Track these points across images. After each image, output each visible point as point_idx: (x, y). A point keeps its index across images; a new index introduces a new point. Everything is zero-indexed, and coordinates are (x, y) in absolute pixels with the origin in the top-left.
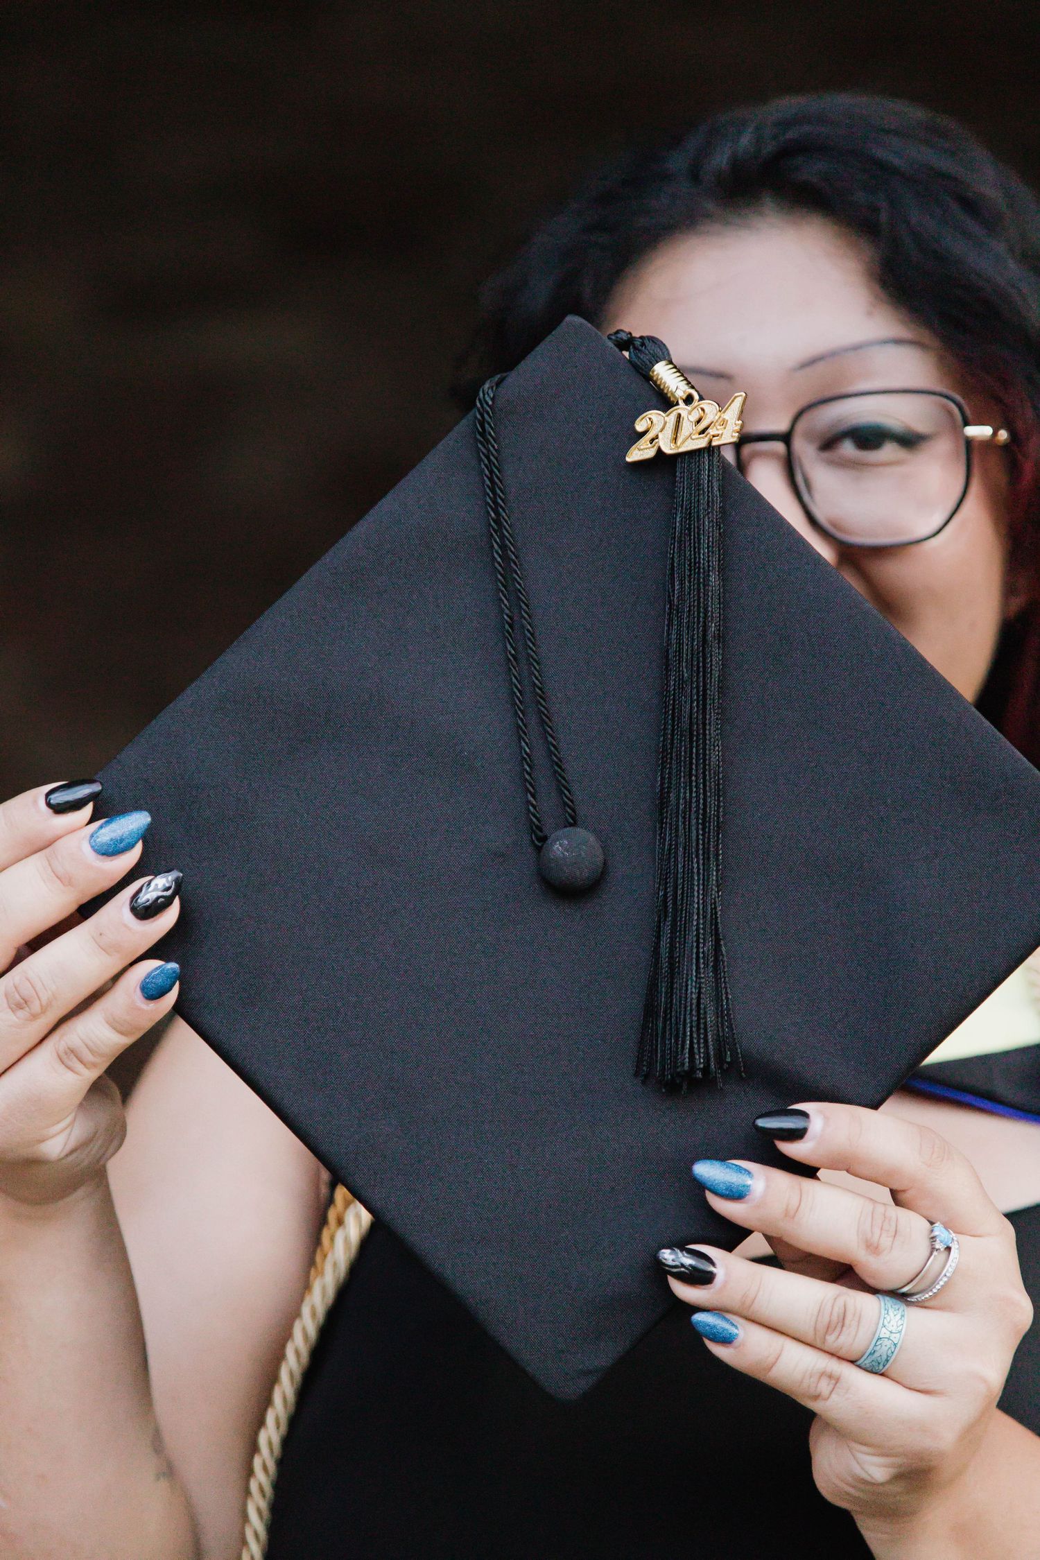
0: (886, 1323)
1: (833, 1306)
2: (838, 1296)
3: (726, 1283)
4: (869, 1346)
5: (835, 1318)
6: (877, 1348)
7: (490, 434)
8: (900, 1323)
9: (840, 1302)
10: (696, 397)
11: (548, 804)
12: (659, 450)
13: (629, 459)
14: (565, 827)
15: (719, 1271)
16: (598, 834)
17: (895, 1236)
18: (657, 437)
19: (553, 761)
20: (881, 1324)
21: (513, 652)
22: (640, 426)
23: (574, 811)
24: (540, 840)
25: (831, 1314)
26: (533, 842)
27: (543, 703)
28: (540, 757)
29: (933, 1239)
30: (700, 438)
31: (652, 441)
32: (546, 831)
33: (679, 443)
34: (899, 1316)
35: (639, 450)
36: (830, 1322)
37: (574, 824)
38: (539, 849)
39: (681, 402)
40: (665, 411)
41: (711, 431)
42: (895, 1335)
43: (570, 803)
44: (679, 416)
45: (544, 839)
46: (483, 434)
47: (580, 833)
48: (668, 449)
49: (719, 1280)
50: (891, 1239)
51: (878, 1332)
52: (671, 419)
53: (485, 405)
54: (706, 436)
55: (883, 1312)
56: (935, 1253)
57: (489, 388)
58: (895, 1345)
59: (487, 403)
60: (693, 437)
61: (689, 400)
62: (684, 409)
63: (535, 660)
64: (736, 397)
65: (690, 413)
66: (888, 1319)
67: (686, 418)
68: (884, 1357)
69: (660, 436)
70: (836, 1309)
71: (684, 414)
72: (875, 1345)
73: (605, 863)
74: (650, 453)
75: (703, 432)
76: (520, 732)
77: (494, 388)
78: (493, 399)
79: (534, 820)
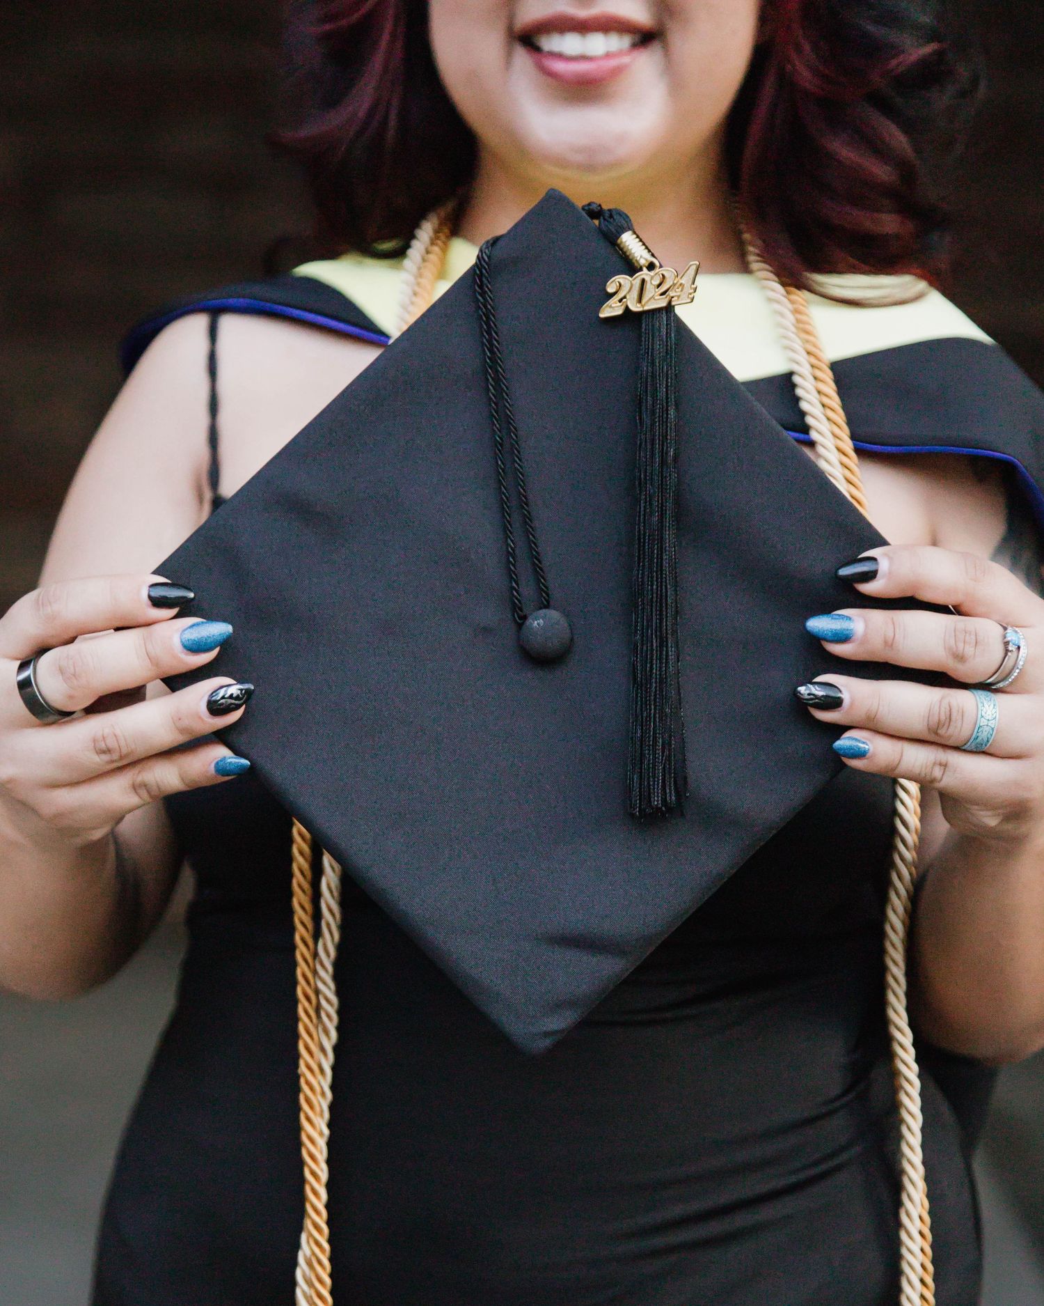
0: (983, 714)
1: (940, 708)
2: (943, 698)
3: (852, 704)
4: (972, 734)
5: (943, 718)
6: (980, 734)
7: (487, 287)
8: (994, 711)
9: (945, 703)
10: (657, 264)
11: (527, 590)
12: (627, 309)
13: (602, 315)
14: (541, 608)
15: (845, 696)
16: (567, 614)
17: (976, 646)
18: (625, 297)
19: (533, 555)
20: (980, 716)
21: (502, 466)
22: (611, 289)
23: (548, 595)
24: (521, 620)
25: (939, 713)
26: (515, 620)
27: (526, 508)
28: (522, 552)
29: (1006, 644)
30: (662, 299)
31: (620, 301)
32: (526, 611)
33: (644, 301)
34: (992, 706)
35: (611, 307)
36: (939, 720)
37: (547, 607)
38: (520, 626)
39: (645, 269)
40: (631, 276)
41: (671, 293)
42: (991, 722)
43: (546, 590)
44: (643, 281)
45: (524, 618)
46: (481, 287)
47: (554, 614)
48: (635, 308)
49: (846, 703)
50: (973, 649)
51: (978, 722)
52: (637, 283)
53: (482, 262)
54: (666, 297)
55: (980, 705)
56: (1009, 654)
57: (486, 248)
58: (993, 729)
59: (484, 260)
60: (656, 298)
61: (651, 267)
62: (647, 274)
63: (520, 472)
64: (691, 265)
65: (652, 278)
66: (985, 710)
67: (649, 282)
68: (985, 739)
69: (628, 297)
70: (943, 709)
71: (647, 279)
72: (978, 732)
73: (572, 640)
74: (618, 311)
75: (662, 294)
76: (506, 530)
77: (490, 248)
78: (489, 257)
79: (516, 601)
